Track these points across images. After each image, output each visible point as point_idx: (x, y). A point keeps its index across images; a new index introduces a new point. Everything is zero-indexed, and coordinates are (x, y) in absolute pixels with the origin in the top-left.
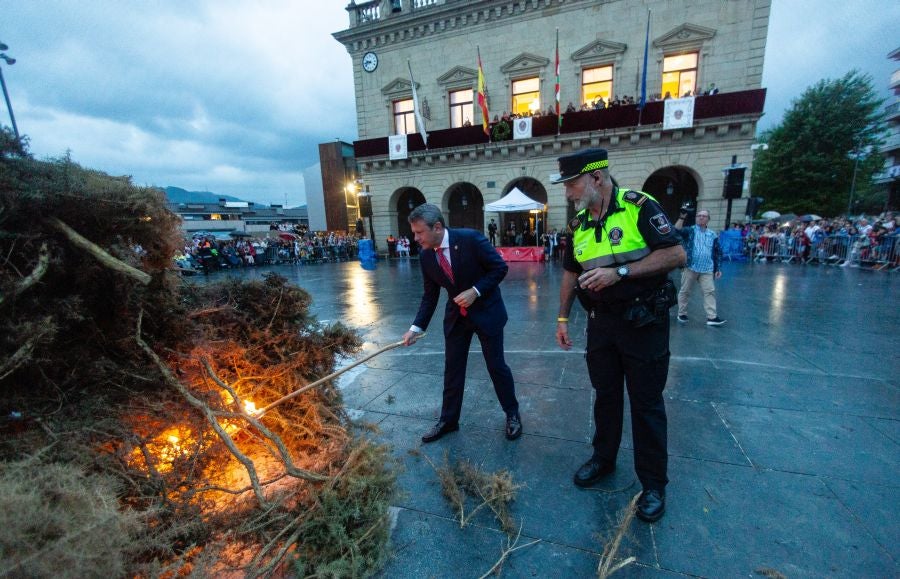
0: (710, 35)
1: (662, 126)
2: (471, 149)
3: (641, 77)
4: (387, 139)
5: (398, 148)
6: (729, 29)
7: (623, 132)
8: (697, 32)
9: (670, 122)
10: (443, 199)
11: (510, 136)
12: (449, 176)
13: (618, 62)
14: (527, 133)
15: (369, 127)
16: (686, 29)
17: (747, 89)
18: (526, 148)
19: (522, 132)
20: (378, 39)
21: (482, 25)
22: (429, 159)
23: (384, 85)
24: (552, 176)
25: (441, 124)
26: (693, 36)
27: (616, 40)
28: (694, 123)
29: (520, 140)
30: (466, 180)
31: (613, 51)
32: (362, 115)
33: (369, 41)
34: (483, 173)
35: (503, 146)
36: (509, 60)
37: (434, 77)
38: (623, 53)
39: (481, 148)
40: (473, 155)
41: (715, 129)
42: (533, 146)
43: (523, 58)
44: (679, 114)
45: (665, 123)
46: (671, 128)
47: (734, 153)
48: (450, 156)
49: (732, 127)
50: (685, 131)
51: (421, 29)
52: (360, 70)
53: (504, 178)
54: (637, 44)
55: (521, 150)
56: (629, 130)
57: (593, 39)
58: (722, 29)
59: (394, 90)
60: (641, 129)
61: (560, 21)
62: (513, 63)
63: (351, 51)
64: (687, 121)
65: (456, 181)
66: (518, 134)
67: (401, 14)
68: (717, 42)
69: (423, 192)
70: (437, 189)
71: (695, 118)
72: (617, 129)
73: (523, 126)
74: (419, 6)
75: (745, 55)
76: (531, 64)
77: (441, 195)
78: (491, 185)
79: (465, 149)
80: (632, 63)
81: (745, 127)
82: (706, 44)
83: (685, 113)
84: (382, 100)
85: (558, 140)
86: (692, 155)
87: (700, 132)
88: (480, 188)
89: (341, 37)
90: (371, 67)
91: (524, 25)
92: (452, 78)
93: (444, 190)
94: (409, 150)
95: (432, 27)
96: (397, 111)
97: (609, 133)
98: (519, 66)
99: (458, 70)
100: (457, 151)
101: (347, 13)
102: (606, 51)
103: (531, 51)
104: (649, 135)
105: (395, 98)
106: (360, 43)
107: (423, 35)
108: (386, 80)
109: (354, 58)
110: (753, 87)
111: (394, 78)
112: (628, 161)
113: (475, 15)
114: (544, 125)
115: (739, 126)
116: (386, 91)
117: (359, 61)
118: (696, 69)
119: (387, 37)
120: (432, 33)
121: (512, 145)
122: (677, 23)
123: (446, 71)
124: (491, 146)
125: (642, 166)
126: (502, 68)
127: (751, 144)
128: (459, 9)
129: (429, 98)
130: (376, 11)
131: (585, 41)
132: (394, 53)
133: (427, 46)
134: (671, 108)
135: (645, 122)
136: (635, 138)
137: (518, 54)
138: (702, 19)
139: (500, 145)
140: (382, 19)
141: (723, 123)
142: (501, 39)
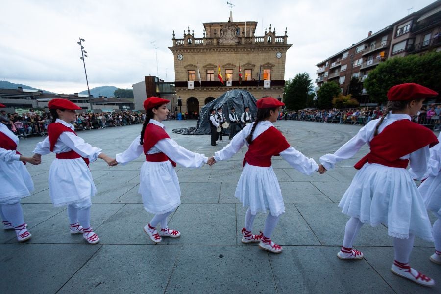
0: (273, 66)
1: (263, 87)
2: (214, 88)
3: (259, 73)
4: (187, 82)
5: (191, 85)
6: (278, 65)
7: (255, 87)
9: (265, 86)
11: (226, 85)
12: (206, 95)
13: (253, 69)
14: (230, 85)
15: (178, 77)
16: (268, 64)
18: (230, 89)
19: (229, 84)
20: (183, 51)
21: (217, 53)
22: (200, 89)
23: (185, 65)
25: (205, 80)
26: (270, 65)
27: (253, 63)
28: (271, 87)
29: (228, 87)
30: (211, 96)
31: (252, 66)
33: (180, 51)
34: (217, 95)
36: (225, 64)
37: (202, 65)
38: (254, 67)
39: (217, 87)
41: (275, 88)
42: (232, 89)
43: (229, 64)
44: (267, 84)
47: (279, 94)
48: (207, 89)
49: (279, 88)
50: (268, 88)
52: (177, 60)
54: (258, 65)
55: (228, 89)
57: (247, 62)
58: (276, 65)
59: (189, 67)
60: (259, 87)
61: (239, 56)
63: (174, 53)
64: (269, 86)
65: (209, 96)
66: (228, 85)
67: (192, 45)
68: (275, 67)
69: (198, 99)
70: (202, 98)
71: (271, 85)
73: (229, 83)
74: (197, 43)
75: (281, 72)
76: (231, 66)
79: (212, 88)
80: (256, 69)
82: (272, 68)
83: (269, 84)
84: (184, 70)
85: (239, 87)
86: (270, 94)
87: (272, 89)
89: (170, 48)
90: (180, 59)
91: (229, 55)
92: (208, 66)
93: (205, 99)
94: (194, 86)
96: (189, 73)
97: (251, 87)
98: (228, 66)
99: (210, 64)
100: (210, 88)
101: (172, 41)
102: (250, 66)
103: (231, 62)
104: (260, 88)
105: (188, 69)
106: (177, 51)
107: (199, 52)
108: (186, 64)
109: (174, 55)
110: (282, 80)
111: (189, 63)
113: (215, 50)
114: (235, 84)
115: (280, 88)
116: (185, 67)
117: (176, 56)
118: (271, 73)
119: (187, 51)
120: (202, 52)
122: (267, 62)
123: (206, 64)
124: (220, 87)
126: (223, 66)
127: (282, 92)
130: (182, 42)
131: (245, 62)
132: (189, 56)
133: (200, 56)
134: (265, 82)
135: (260, 85)
136: (257, 89)
137: (227, 63)
138: (272, 62)
139: (223, 87)
140: (185, 45)
141: (277, 87)
142: (222, 58)
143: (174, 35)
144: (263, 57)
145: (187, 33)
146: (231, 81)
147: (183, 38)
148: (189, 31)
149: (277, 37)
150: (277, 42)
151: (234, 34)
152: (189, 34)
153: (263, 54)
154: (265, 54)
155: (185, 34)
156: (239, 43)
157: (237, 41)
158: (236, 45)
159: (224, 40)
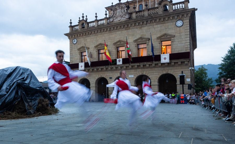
0: (173, 36)
1: (160, 62)
2: (104, 67)
4: (78, 64)
5: (82, 66)
6: (179, 35)
7: (150, 63)
8: (169, 35)
9: (163, 61)
10: (96, 82)
11: (116, 64)
12: (97, 76)
13: (147, 43)
14: (121, 63)
15: (73, 60)
16: (165, 35)
17: (186, 51)
18: (121, 67)
20: (77, 35)
21: (107, 32)
22: (91, 70)
23: (79, 48)
24: (129, 76)
25: (95, 59)
27: (146, 37)
28: (170, 61)
29: (119, 65)
30: (103, 77)
31: (146, 40)
32: (71, 56)
33: (75, 36)
34: (108, 74)
35: (114, 67)
36: (116, 42)
37: (94, 46)
38: (149, 40)
39: (107, 67)
40: (105, 69)
41: (177, 63)
42: (123, 67)
43: (119, 41)
44: (165, 59)
45: (161, 61)
46: (163, 62)
47: (182, 70)
48: (97, 69)
49: (182, 62)
50: (168, 63)
51: (90, 33)
52: (72, 44)
53: (115, 76)
55: (119, 68)
56: (151, 63)
57: (140, 36)
58: (176, 35)
59: (82, 49)
60: (154, 63)
61: (130, 31)
62: (117, 43)
63: (69, 38)
64: (167, 60)
65: (100, 77)
66: (118, 63)
67: (85, 28)
68: (175, 38)
69: (89, 80)
70: (94, 79)
71: (170, 60)
72: (147, 62)
73: (119, 61)
74: (90, 26)
75: (184, 42)
76: (122, 43)
77: (95, 81)
78: (111, 78)
79: (102, 67)
81: (186, 63)
82: (172, 39)
83: (167, 58)
84: (78, 52)
85: (130, 65)
86: (172, 70)
87: (173, 64)
88: (107, 79)
89: (67, 35)
90: (75, 43)
91: (120, 32)
92: (99, 46)
93: (96, 80)
94: (85, 67)
95: (93, 32)
96: (82, 55)
97: (145, 63)
98: (119, 43)
99: (101, 44)
100: (100, 68)
101: (69, 28)
102: (144, 40)
103: (122, 39)
105: (82, 51)
106: (72, 36)
107: (91, 34)
108: (79, 46)
109: (70, 40)
111: (81, 46)
112: (153, 72)
113: (106, 30)
114: (125, 61)
115: (184, 62)
116: (79, 49)
117: (71, 41)
118: (171, 45)
119: (80, 35)
120: (93, 34)
121: (116, 66)
122: (163, 33)
123: (97, 44)
124: (109, 67)
125: (157, 73)
126: (113, 44)
127: (189, 67)
128: (101, 28)
129: (92, 52)
130: (77, 27)
131: (138, 37)
132: (82, 39)
133: (92, 37)
134: (163, 56)
135: (155, 61)
136: (153, 65)
137: (118, 40)
138: (170, 32)
139: (113, 66)
140: (79, 30)
141: (179, 61)
142: (113, 36)
143: (71, 23)
144: (159, 29)
145: (81, 19)
146: (121, 59)
147: (78, 24)
148: (83, 17)
149: (175, 4)
150: (175, 10)
151: (124, 11)
152: (83, 20)
153: (159, 26)
154: (161, 25)
155: (80, 21)
156: (130, 18)
157: (127, 16)
158: (126, 21)
159: (115, 18)
